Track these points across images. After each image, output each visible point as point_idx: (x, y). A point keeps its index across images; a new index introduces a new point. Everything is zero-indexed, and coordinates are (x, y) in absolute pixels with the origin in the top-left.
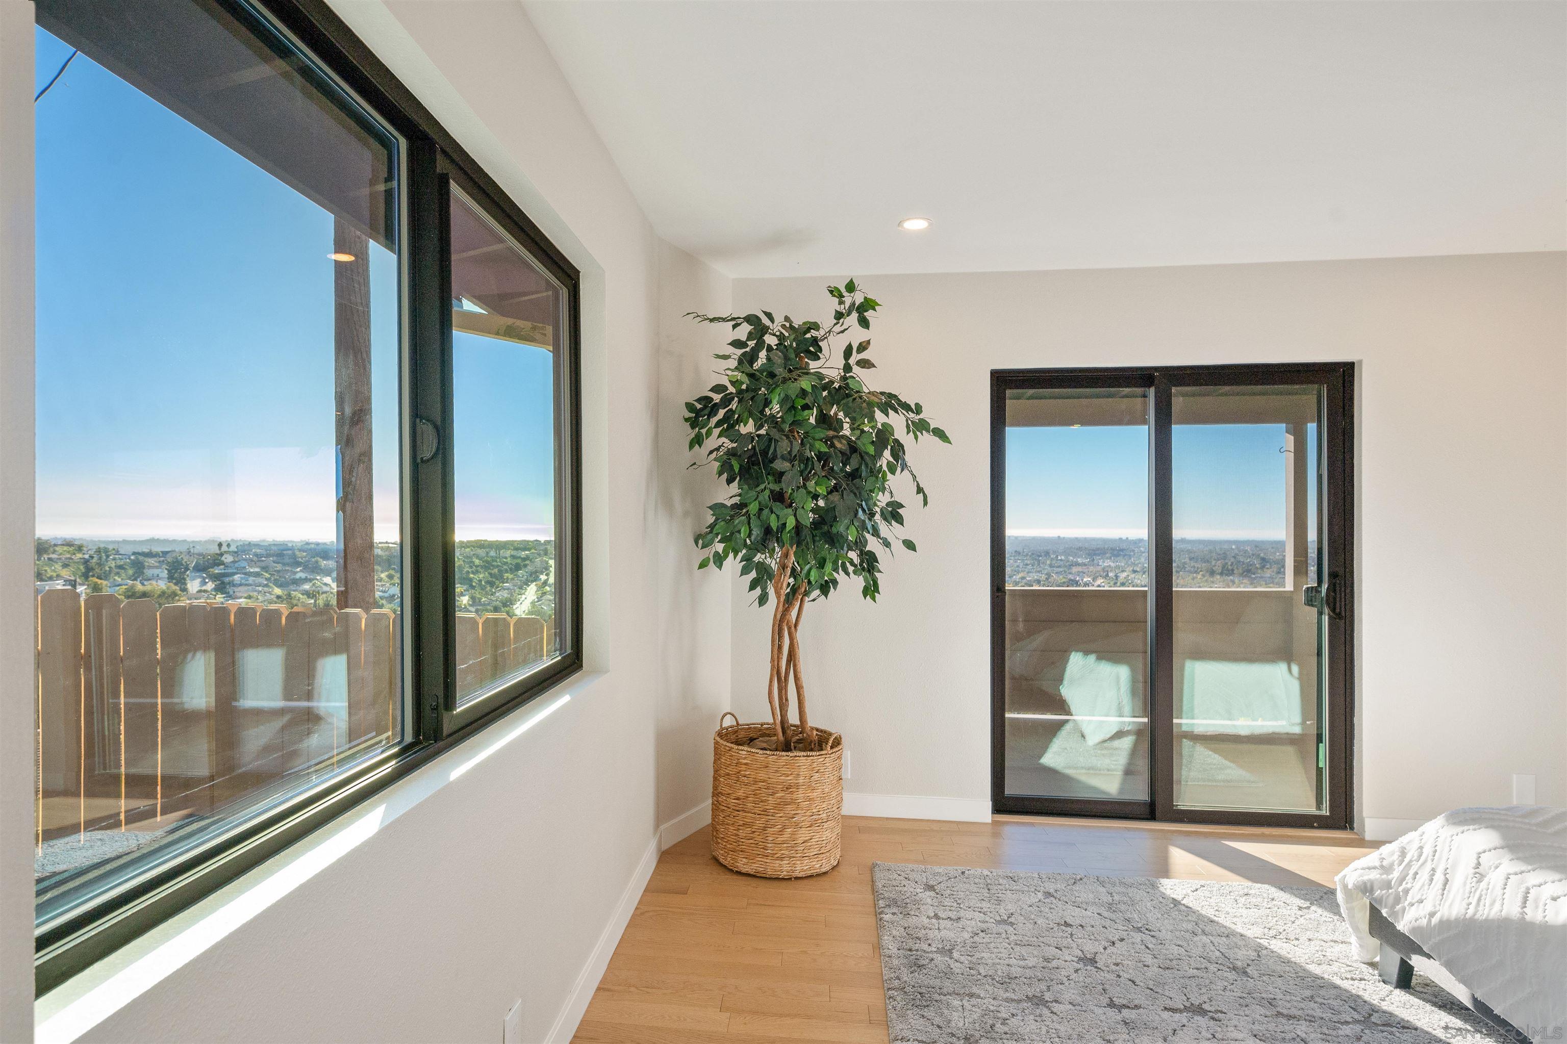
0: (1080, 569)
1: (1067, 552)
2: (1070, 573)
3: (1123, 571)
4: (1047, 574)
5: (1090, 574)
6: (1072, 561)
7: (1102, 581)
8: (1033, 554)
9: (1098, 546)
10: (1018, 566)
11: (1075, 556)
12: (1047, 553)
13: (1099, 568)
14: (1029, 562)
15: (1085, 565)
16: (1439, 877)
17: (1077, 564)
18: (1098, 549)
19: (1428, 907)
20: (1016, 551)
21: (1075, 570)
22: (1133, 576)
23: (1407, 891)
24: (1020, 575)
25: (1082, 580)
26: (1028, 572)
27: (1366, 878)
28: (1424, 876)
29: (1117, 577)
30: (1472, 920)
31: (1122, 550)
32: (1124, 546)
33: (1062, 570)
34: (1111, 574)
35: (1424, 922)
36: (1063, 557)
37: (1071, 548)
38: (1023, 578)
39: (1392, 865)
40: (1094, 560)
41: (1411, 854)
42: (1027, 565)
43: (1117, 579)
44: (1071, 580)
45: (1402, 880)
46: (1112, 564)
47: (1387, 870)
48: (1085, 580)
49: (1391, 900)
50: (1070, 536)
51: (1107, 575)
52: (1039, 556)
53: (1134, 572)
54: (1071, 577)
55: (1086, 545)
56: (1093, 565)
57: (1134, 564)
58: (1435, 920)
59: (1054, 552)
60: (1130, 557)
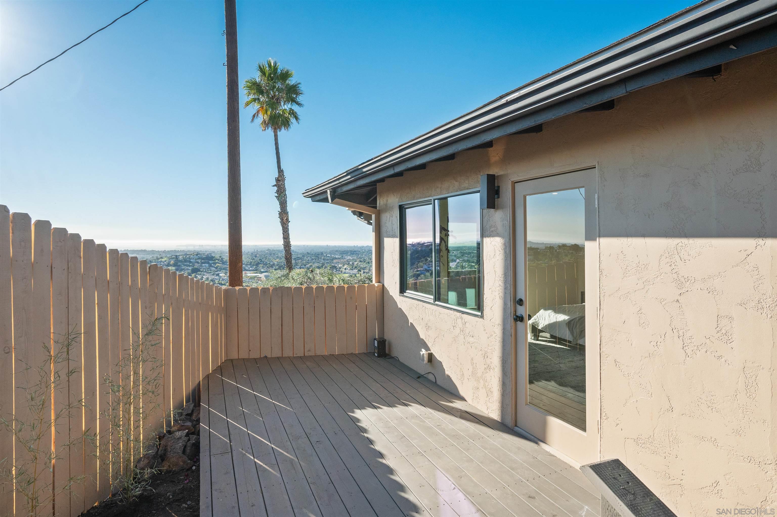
0: (337, 261)
1: (330, 253)
2: (333, 263)
3: (356, 261)
4: (322, 264)
5: (341, 263)
6: (333, 257)
7: (347, 266)
8: (315, 254)
9: (345, 250)
10: (308, 260)
11: (335, 254)
12: (322, 253)
13: (345, 260)
14: (314, 258)
15: (339, 259)
16: (544, 319)
17: (336, 258)
18: (345, 251)
19: (543, 324)
20: (307, 253)
21: (335, 261)
22: (360, 263)
23: (539, 322)
24: (310, 265)
25: (338, 266)
26: (314, 263)
27: (533, 322)
28: (541, 319)
29: (353, 264)
30: (550, 324)
31: (355, 251)
32: (356, 249)
33: (329, 261)
34: (351, 263)
35: (543, 326)
36: (329, 255)
37: (333, 250)
38: (311, 266)
39: (536, 319)
40: (343, 256)
41: (539, 316)
42: (313, 259)
43: (353, 265)
44: (333, 266)
45: (538, 321)
46: (351, 258)
47: (536, 320)
48: (339, 266)
49: (537, 324)
50: (332, 245)
51: (349, 263)
52: (318, 255)
53: (361, 261)
54: (333, 265)
55: (340, 249)
56: (343, 259)
57: (360, 258)
58: (544, 325)
59: (325, 253)
60: (358, 254)
